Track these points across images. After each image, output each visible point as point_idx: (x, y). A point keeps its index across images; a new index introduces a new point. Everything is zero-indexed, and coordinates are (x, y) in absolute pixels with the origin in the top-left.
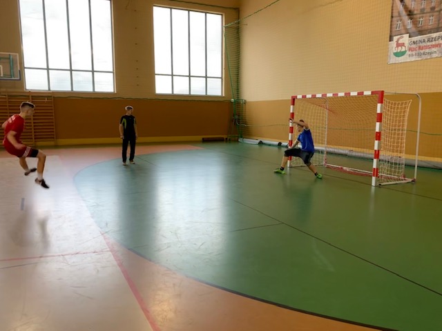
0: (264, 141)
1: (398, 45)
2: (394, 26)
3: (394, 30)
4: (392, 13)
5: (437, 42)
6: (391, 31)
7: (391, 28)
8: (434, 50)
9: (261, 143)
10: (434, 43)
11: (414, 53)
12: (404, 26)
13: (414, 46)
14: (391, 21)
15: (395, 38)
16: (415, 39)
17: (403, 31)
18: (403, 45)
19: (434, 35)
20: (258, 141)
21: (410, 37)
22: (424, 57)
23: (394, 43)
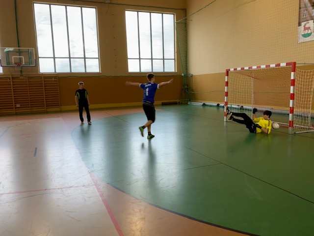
0: (207, 103)
1: (305, 29)
2: (302, 15)
4: (300, 5)
7: (299, 16)
9: (204, 105)
12: (309, 14)
14: (300, 11)
15: (303, 24)
17: (309, 18)
18: (309, 28)
20: (202, 104)
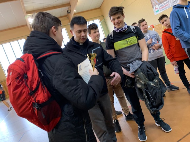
1: (156, 9)
2: (153, 4)
3: (153, 5)
5: (167, 4)
6: (152, 6)
7: (152, 5)
8: (167, 6)
10: (166, 5)
11: (161, 9)
12: (156, 3)
13: (160, 7)
14: (151, 3)
15: (154, 7)
16: (160, 5)
17: (156, 4)
18: (157, 8)
19: (165, 2)
21: (158, 5)
22: (165, 10)
23: (154, 9)
